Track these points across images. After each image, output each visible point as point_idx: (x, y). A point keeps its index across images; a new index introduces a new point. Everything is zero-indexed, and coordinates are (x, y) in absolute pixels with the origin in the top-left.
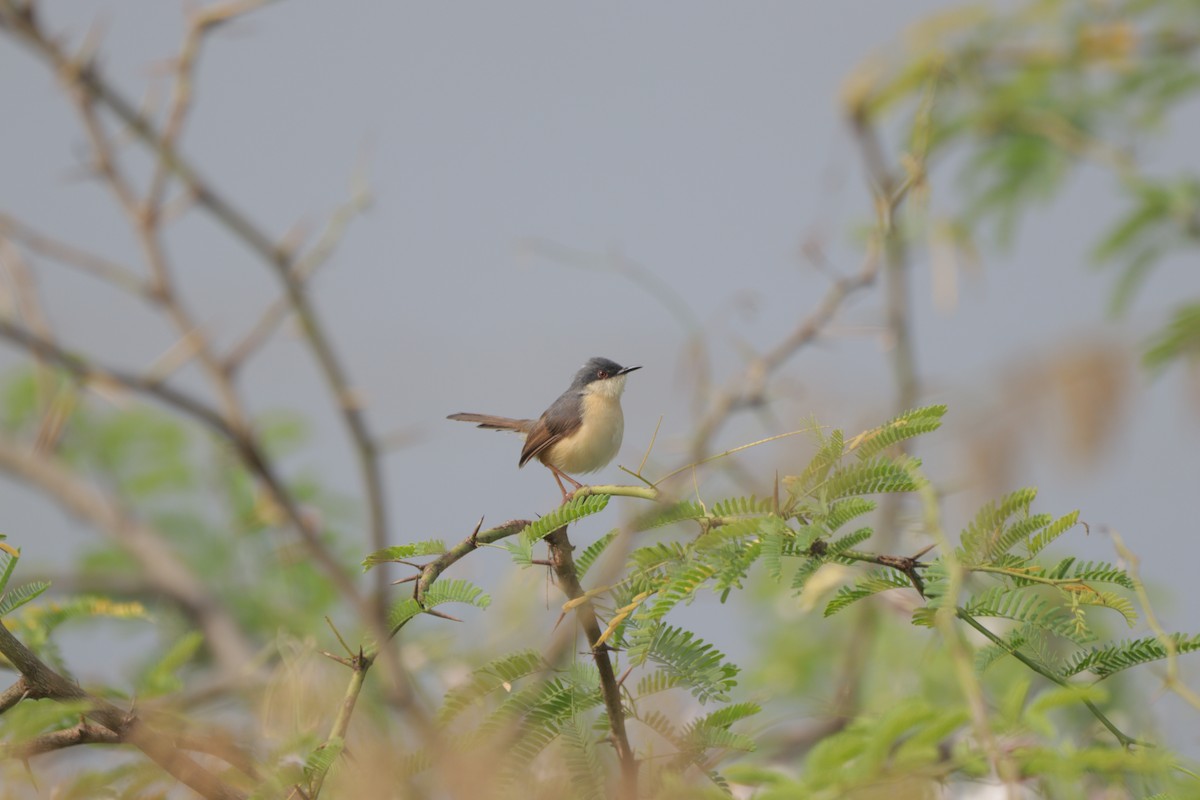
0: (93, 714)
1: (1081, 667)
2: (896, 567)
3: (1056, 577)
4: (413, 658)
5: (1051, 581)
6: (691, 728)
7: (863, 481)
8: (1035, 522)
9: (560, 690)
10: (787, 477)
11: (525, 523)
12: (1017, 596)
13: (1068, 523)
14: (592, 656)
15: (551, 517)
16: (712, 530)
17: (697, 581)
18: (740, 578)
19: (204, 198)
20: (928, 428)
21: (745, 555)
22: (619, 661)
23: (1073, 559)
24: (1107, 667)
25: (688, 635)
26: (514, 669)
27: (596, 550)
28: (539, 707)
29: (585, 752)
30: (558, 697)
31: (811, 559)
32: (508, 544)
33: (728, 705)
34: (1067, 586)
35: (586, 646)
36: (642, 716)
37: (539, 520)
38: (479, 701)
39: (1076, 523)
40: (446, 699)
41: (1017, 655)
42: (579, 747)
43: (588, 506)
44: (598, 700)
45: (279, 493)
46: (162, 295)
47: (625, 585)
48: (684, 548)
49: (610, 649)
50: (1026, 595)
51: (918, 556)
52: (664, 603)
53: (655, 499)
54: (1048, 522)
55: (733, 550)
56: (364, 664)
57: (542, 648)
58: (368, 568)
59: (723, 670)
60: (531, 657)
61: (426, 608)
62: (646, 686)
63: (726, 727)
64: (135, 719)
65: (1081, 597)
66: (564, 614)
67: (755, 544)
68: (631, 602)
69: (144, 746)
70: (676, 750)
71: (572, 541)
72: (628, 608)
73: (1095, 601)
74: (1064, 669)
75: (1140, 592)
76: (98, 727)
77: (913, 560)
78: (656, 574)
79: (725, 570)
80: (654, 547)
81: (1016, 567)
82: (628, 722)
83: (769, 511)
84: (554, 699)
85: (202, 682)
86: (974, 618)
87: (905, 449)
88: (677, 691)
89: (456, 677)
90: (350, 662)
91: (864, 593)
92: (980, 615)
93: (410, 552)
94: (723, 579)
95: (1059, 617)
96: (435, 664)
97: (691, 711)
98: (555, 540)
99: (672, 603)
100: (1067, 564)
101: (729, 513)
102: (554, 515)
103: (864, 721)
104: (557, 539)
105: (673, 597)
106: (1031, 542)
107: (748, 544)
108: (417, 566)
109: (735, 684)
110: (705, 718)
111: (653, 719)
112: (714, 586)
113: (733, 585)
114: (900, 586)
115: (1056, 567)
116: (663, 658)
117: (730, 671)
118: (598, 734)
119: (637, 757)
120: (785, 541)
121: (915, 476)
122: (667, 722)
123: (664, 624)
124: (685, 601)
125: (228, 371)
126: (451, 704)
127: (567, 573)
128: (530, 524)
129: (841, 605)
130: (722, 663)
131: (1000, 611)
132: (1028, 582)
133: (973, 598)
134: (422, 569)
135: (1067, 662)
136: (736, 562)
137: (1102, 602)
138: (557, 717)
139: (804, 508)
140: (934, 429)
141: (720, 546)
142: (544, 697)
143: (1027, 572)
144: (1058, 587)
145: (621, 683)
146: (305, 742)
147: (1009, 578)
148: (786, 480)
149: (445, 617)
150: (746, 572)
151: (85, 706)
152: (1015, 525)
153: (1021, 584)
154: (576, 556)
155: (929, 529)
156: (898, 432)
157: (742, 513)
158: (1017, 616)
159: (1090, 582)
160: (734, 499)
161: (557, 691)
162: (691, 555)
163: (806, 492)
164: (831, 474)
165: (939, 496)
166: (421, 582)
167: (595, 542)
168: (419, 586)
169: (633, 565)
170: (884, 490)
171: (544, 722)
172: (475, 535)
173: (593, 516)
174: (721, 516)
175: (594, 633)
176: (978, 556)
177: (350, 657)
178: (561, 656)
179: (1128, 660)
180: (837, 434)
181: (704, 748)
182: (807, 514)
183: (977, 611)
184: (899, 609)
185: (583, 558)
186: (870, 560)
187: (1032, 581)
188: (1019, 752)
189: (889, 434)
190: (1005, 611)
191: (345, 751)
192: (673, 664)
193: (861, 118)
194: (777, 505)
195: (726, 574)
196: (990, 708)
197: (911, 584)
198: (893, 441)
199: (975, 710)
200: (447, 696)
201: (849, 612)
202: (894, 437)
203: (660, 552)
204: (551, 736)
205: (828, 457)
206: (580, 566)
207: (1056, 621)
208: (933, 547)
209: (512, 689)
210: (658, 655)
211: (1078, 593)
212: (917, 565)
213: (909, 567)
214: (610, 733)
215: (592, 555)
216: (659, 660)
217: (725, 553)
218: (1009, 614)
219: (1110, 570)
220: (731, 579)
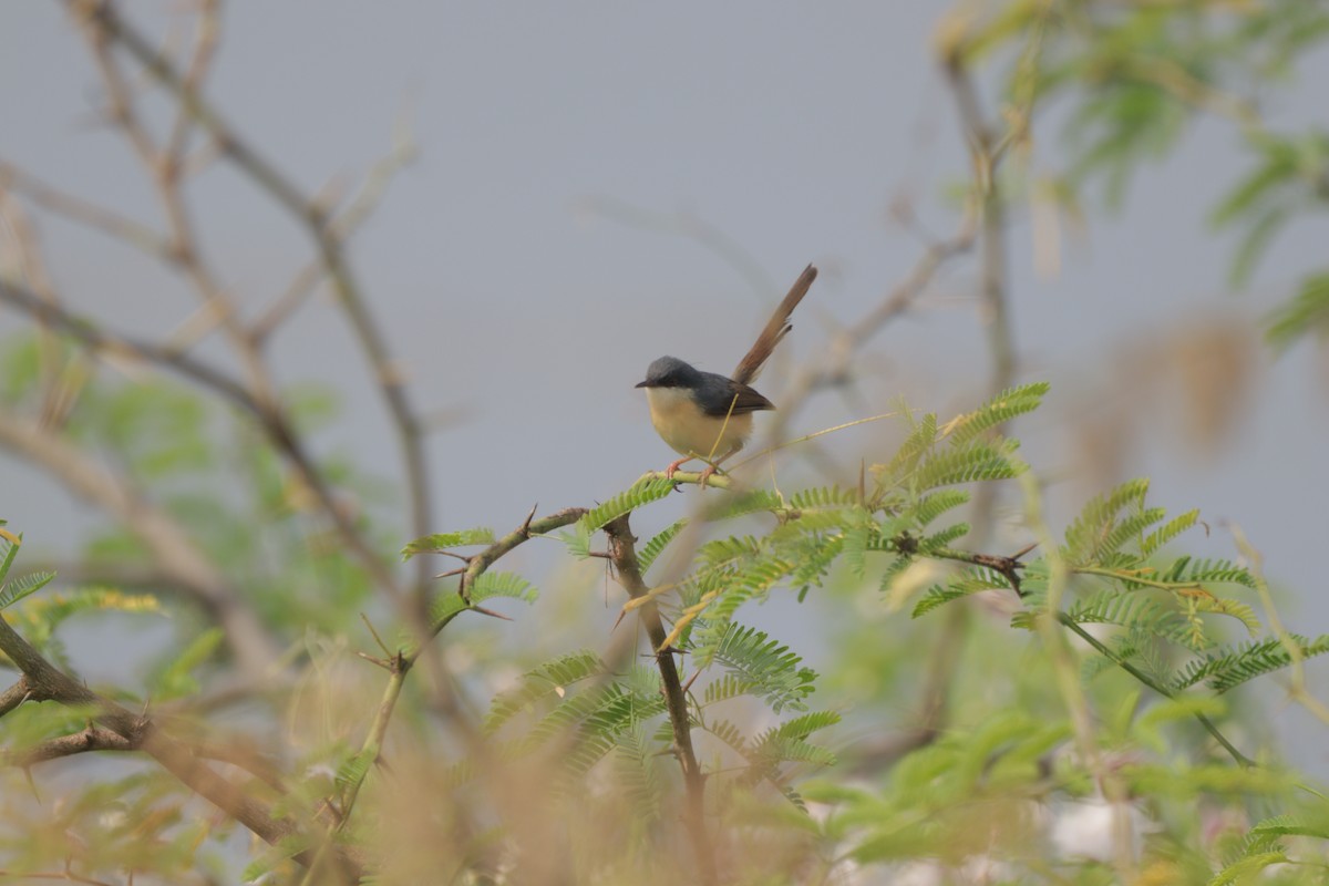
0: (102, 720)
1: (1195, 679)
2: (994, 567)
3: (1170, 579)
4: (458, 660)
5: (1165, 585)
6: (764, 740)
7: (956, 467)
8: (1146, 517)
9: (618, 696)
10: (875, 466)
11: (583, 511)
12: (1126, 600)
13: (1186, 522)
14: (655, 659)
15: (611, 505)
16: (790, 522)
17: (772, 576)
18: (821, 576)
19: (232, 149)
20: (1027, 408)
21: (825, 550)
22: (685, 665)
23: (1189, 559)
24: (1225, 681)
25: (762, 636)
26: (567, 672)
27: (661, 542)
28: (595, 714)
29: (642, 765)
30: (617, 704)
31: (899, 557)
32: (563, 533)
33: (805, 714)
34: (1181, 591)
35: (648, 647)
36: (709, 726)
37: (597, 507)
38: (529, 708)
39: (1195, 522)
40: (493, 705)
41: (1127, 667)
42: (635, 759)
43: (651, 491)
44: (661, 707)
45: (311, 475)
46: (184, 257)
47: (693, 582)
48: (759, 543)
49: (675, 651)
50: (1138, 599)
51: (1019, 556)
52: (733, 599)
53: (728, 488)
54: (1162, 516)
55: (812, 544)
56: (403, 666)
57: (601, 649)
58: (408, 557)
59: (800, 675)
60: (588, 660)
61: (472, 604)
62: (714, 693)
63: (803, 738)
64: (148, 722)
65: (1198, 603)
66: (624, 614)
67: (839, 540)
68: (699, 601)
69: (160, 756)
70: (746, 764)
71: (634, 533)
72: (696, 607)
73: (1213, 608)
74: (1178, 681)
75: (1263, 593)
76: (108, 733)
77: (1012, 560)
78: (727, 570)
79: (803, 565)
80: (726, 541)
81: (1127, 568)
82: (693, 732)
83: (854, 503)
84: (613, 706)
85: (221, 683)
86: (1080, 625)
87: (1002, 431)
88: (747, 699)
89: (506, 681)
90: (387, 664)
91: (957, 594)
92: (1085, 621)
93: (455, 541)
94: (801, 576)
95: (1174, 622)
96: (483, 665)
97: (763, 721)
98: (616, 531)
99: (742, 599)
100: (1182, 564)
101: (810, 504)
102: (614, 502)
103: (956, 734)
104: (617, 529)
105: (744, 592)
106: (1145, 541)
107: (832, 539)
108: (463, 558)
109: (813, 690)
110: (779, 728)
111: (721, 729)
112: (789, 584)
113: (812, 582)
114: (998, 587)
115: (1170, 568)
116: (734, 662)
117: (807, 676)
118: (660, 745)
119: (703, 771)
120: (870, 536)
121: (1013, 459)
122: (737, 732)
123: (735, 624)
124: (759, 600)
125: (256, 340)
126: (497, 711)
127: (628, 567)
128: (588, 513)
129: (931, 605)
130: (799, 667)
131: (1108, 616)
132: (1140, 586)
133: (1078, 603)
134: (469, 561)
135: (1180, 673)
136: (815, 557)
137: (1221, 610)
138: (615, 725)
139: (892, 500)
140: (1034, 408)
141: (797, 539)
142: (601, 703)
143: (1139, 575)
144: (1174, 592)
145: (687, 689)
146: (337, 750)
147: (1120, 581)
148: (873, 468)
149: (493, 615)
150: (826, 569)
151: (94, 711)
152: (1124, 521)
153: (1132, 587)
154: (638, 548)
155: (1029, 522)
156: (995, 415)
157: (824, 505)
158: (1128, 622)
159: (1208, 585)
160: (815, 490)
161: (614, 697)
162: (767, 550)
163: (894, 482)
164: (922, 462)
165: (1042, 485)
166: (467, 576)
167: (661, 532)
168: (465, 581)
169: (702, 559)
170: (979, 478)
171: (600, 730)
172: (527, 524)
173: (657, 502)
174: (800, 508)
175: (658, 635)
176: (1085, 555)
177: (387, 657)
178: (621, 660)
179: (1247, 673)
180: (930, 419)
181: (777, 762)
182: (896, 507)
183: (1082, 617)
184: (993, 608)
185: (647, 550)
186: (964, 559)
187: (1145, 585)
188: (1127, 769)
189: (984, 417)
190: (1114, 616)
191: (378, 760)
192: (745, 669)
193: (955, 64)
194: (863, 494)
195: (803, 569)
196: (1097, 721)
197: (1010, 585)
198: (989, 425)
199: (1078, 723)
200: (494, 701)
201: (940, 612)
202: (990, 421)
203: (732, 546)
204: (607, 746)
205: (920, 443)
206: (642, 558)
207: (1170, 627)
208: (1034, 546)
209: (565, 695)
210: (729, 659)
211: (1196, 599)
212: (1017, 565)
213: (1008, 568)
214: (673, 744)
215: (657, 547)
216: (729, 664)
217: (805, 547)
218: (1118, 619)
219: (1230, 569)
220: (809, 575)
